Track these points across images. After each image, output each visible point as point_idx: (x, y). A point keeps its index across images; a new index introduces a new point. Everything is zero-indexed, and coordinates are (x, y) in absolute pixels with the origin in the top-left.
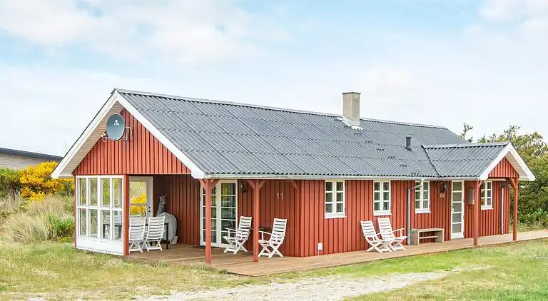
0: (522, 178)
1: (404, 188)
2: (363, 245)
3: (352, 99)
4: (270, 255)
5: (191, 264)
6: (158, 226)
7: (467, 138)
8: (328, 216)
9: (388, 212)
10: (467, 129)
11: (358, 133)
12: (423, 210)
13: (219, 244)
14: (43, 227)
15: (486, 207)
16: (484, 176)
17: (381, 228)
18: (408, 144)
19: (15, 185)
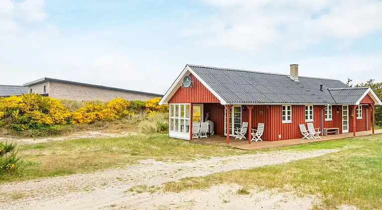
0: (376, 104)
1: (319, 109)
2: (300, 136)
3: (295, 67)
4: (257, 140)
6: (205, 126)
7: (350, 85)
8: (283, 122)
9: (312, 120)
10: (349, 81)
11: (298, 83)
12: (329, 119)
13: (233, 135)
14: (155, 127)
15: (359, 118)
16: (358, 103)
17: (309, 128)
18: (321, 88)
19: (143, 108)
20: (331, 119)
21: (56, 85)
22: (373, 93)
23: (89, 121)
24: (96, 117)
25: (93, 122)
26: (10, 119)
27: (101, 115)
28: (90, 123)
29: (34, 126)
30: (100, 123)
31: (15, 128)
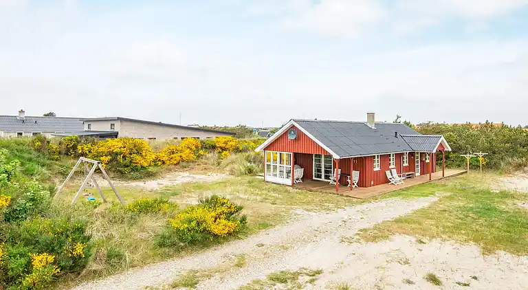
1: (399, 156)
2: (387, 181)
3: (371, 115)
4: (354, 186)
5: (327, 191)
7: (398, 121)
8: (375, 170)
9: (394, 166)
10: (398, 117)
11: (375, 131)
12: (406, 164)
13: (323, 179)
14: (243, 170)
15: (428, 161)
16: (434, 151)
17: (393, 174)
18: (396, 135)
19: (213, 147)
20: (407, 165)
21: (125, 123)
22: (445, 142)
23: (175, 162)
24: (180, 158)
25: (179, 163)
26: (115, 163)
27: (184, 156)
28: (176, 165)
29: (135, 169)
30: (184, 164)
31: (121, 172)
